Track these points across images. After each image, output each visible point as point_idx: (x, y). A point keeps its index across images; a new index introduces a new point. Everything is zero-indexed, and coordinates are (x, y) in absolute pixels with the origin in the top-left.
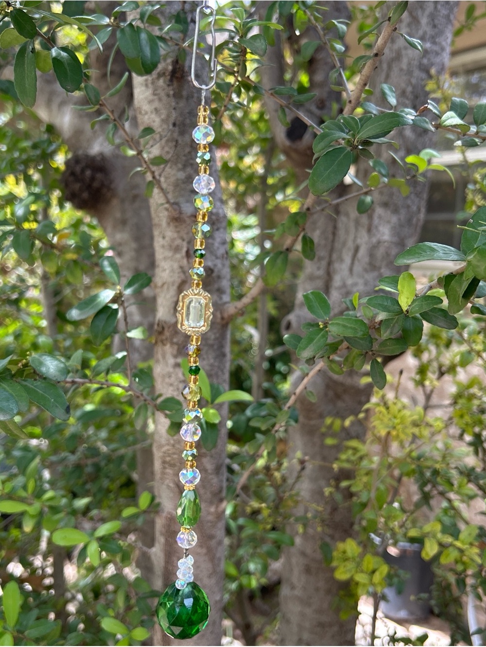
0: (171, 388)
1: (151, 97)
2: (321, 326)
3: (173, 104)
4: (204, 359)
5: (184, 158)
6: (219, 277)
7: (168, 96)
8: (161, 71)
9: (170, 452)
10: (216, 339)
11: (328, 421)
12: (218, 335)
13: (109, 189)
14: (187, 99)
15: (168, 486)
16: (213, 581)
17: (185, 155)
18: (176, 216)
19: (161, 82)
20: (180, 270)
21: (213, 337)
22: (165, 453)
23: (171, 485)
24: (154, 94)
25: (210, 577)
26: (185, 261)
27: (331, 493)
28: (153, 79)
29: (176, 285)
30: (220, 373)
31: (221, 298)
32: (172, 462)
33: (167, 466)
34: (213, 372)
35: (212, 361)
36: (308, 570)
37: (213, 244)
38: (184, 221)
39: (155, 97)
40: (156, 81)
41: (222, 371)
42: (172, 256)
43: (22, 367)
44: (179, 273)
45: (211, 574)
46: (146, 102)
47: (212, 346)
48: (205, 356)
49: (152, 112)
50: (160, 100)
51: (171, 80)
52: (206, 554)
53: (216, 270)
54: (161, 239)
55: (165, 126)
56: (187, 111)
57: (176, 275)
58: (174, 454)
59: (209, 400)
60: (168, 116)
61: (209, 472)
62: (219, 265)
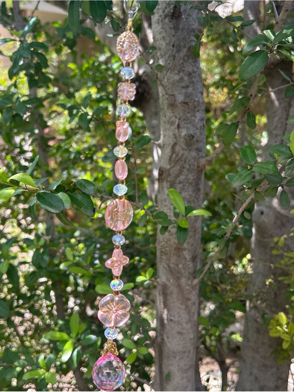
0: (166, 208)
1: (161, 30)
2: (249, 168)
3: (173, 33)
4: (186, 191)
5: (179, 67)
6: (197, 141)
7: (171, 29)
8: (167, 13)
9: (165, 246)
10: (194, 179)
11: (276, 239)
12: (195, 177)
13: (149, 93)
14: (182, 30)
15: (164, 267)
16: (189, 326)
17: (179, 65)
18: (172, 103)
19: (167, 20)
20: (173, 136)
21: (192, 178)
22: (161, 246)
23: (165, 265)
24: (162, 28)
25: (187, 323)
26: (177, 130)
27: (271, 283)
28: (162, 19)
29: (171, 145)
30: (196, 200)
31: (198, 154)
32: (166, 252)
33: (163, 254)
34: (191, 200)
35: (191, 193)
36: (258, 331)
37: (195, 120)
38: (177, 106)
39: (163, 30)
40: (164, 20)
41: (197, 199)
42: (170, 128)
43: (72, 186)
44: (173, 138)
45: (188, 322)
46: (158, 33)
47: (191, 183)
48: (187, 190)
49: (161, 39)
50: (166, 31)
51: (172, 18)
52: (184, 309)
53: (196, 137)
54: (164, 118)
55: (168, 48)
56: (182, 37)
57: (171, 139)
58: (167, 247)
59: (184, 215)
60: (170, 41)
61: (188, 260)
62: (198, 134)
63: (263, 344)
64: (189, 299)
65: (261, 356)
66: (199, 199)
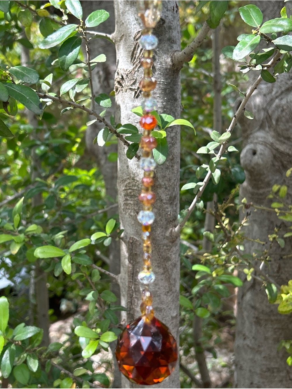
2: (254, 33)
6: (170, 28)
10: (168, 84)
11: (275, 188)
12: (169, 81)
16: (170, 298)
20: (136, 22)
22: (126, 186)
25: (167, 294)
27: (274, 238)
29: (133, 36)
33: (129, 198)
36: (258, 322)
44: (135, 25)
45: (168, 292)
52: (162, 274)
53: (167, 21)
57: (133, 27)
59: (161, 126)
61: (165, 201)
62: (170, 17)
63: (266, 339)
64: (168, 259)
65: (264, 357)
66: (176, 114)
